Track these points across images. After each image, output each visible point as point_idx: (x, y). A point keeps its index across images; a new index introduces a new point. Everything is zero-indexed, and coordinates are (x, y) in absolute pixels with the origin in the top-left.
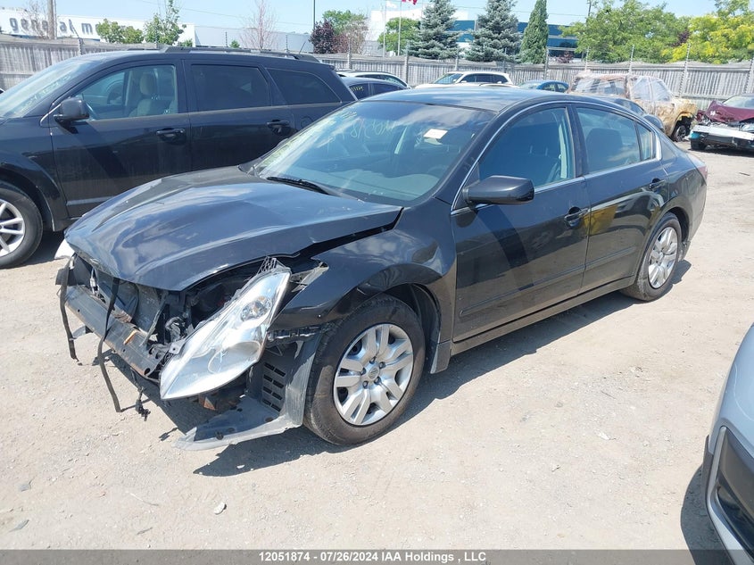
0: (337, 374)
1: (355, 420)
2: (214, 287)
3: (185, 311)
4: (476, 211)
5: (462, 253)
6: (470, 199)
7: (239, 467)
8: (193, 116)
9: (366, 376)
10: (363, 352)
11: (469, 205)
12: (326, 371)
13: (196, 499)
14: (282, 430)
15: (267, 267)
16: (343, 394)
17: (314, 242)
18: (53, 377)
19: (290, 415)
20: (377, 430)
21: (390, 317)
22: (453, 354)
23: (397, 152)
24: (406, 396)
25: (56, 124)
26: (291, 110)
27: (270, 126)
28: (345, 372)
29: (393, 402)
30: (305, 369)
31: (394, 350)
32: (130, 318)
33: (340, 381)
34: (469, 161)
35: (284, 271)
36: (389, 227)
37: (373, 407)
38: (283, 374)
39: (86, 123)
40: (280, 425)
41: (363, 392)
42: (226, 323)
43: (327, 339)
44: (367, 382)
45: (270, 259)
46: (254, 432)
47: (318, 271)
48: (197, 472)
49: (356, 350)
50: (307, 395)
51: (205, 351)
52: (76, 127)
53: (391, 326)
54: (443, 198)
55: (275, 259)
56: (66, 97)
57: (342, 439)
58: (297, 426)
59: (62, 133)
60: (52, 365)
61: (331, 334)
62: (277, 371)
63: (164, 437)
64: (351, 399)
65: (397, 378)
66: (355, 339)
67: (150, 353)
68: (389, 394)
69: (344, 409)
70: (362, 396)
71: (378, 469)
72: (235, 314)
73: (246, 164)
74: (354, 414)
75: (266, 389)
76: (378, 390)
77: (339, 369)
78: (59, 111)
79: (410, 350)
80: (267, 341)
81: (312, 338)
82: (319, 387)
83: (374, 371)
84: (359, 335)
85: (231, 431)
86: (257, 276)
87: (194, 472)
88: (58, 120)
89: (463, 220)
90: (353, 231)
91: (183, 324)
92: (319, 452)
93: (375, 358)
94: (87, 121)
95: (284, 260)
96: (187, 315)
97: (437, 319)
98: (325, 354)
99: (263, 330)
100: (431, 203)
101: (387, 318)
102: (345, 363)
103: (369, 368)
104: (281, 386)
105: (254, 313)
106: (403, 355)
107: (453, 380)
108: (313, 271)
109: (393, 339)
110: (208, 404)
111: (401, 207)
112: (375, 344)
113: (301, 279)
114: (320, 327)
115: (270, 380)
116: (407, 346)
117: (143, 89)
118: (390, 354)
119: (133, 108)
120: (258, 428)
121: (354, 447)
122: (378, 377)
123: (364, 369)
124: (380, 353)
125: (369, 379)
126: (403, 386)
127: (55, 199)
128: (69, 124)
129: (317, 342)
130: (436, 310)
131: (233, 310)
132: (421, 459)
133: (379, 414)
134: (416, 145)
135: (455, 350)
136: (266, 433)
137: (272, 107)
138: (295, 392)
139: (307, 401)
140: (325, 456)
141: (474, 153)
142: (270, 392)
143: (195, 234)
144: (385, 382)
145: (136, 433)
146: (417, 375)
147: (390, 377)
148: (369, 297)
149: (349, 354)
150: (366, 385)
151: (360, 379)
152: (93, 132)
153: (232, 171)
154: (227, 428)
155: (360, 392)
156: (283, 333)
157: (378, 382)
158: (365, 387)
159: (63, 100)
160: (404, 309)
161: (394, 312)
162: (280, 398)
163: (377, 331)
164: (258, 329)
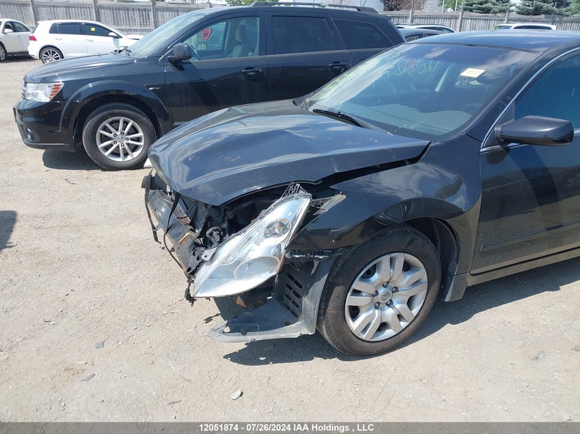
0: (349, 294)
1: (364, 336)
2: (247, 204)
3: (224, 222)
4: (508, 150)
5: (488, 190)
6: (502, 137)
7: (261, 359)
8: (269, 58)
9: (378, 298)
10: (376, 277)
11: (500, 143)
12: (338, 290)
13: (220, 382)
14: (296, 335)
15: (291, 192)
16: (355, 312)
17: (337, 171)
18: (140, 257)
19: (305, 322)
20: (385, 347)
21: (406, 247)
22: (469, 285)
23: (437, 89)
24: (417, 320)
25: (169, 63)
26: (351, 53)
27: (331, 67)
28: (356, 292)
29: (403, 324)
30: (319, 286)
31: (408, 277)
32: (189, 221)
33: (351, 300)
34: (505, 100)
35: (305, 197)
36: (413, 161)
37: (383, 326)
38: (301, 287)
39: (190, 63)
40: (296, 330)
41: (374, 313)
42: (250, 238)
43: (342, 261)
44: (379, 303)
45: (295, 185)
46: (273, 333)
47: (339, 198)
48: (226, 357)
49: (370, 273)
50: (320, 308)
51: (231, 260)
52: (184, 66)
53: (406, 255)
54: (474, 135)
55: (298, 185)
56: (178, 42)
57: (352, 350)
58: (310, 334)
59: (173, 71)
60: (142, 248)
61: (346, 257)
62: (297, 283)
63: (209, 320)
64: (362, 317)
65: (410, 303)
66: (369, 264)
67: (194, 254)
68: (400, 317)
69: (355, 325)
70: (373, 316)
71: (382, 384)
72: (258, 231)
73: (299, 98)
74: (365, 330)
75: (287, 296)
76: (389, 312)
77: (351, 290)
78: (171, 53)
79: (425, 278)
80: (285, 258)
81: (327, 260)
82: (331, 304)
83: (386, 294)
84: (373, 260)
85: (254, 329)
86: (281, 199)
87: (224, 357)
88: (170, 60)
89: (493, 157)
90: (377, 163)
91: (222, 233)
92: (331, 357)
93: (388, 282)
94: (191, 60)
95: (307, 187)
96: (225, 225)
97: (456, 252)
98: (338, 276)
99: (283, 248)
100: (461, 139)
101: (403, 247)
102: (357, 285)
103: (382, 291)
104: (299, 296)
105: (277, 231)
106: (417, 283)
107: (467, 307)
108: (333, 197)
109: (407, 267)
110: (239, 301)
111: (428, 142)
112: (388, 269)
113: (322, 204)
114: (334, 251)
115: (291, 289)
116: (422, 274)
117: (238, 38)
118: (405, 280)
119: (230, 52)
120: (277, 330)
121: (362, 359)
122: (391, 300)
123: (377, 291)
124: (394, 278)
125: (381, 301)
126: (415, 311)
127: (165, 120)
128: (179, 63)
129: (331, 263)
130: (455, 243)
131: (256, 228)
132: (425, 381)
133: (389, 333)
134: (456, 84)
135: (471, 281)
136: (283, 336)
137: (335, 51)
138: (310, 303)
139: (319, 314)
140: (336, 361)
141: (511, 92)
142: (290, 299)
143: (239, 157)
144: (397, 306)
145: (187, 313)
146: (430, 302)
147: (402, 303)
148: (386, 227)
149: (362, 277)
150: (377, 306)
151: (372, 300)
152: (195, 70)
153: (287, 104)
154: (251, 325)
155: (371, 312)
156: (300, 252)
157: (390, 304)
158: (376, 308)
159: (174, 45)
160: (421, 241)
161: (411, 242)
162: (298, 307)
163: (391, 258)
164: (279, 246)
